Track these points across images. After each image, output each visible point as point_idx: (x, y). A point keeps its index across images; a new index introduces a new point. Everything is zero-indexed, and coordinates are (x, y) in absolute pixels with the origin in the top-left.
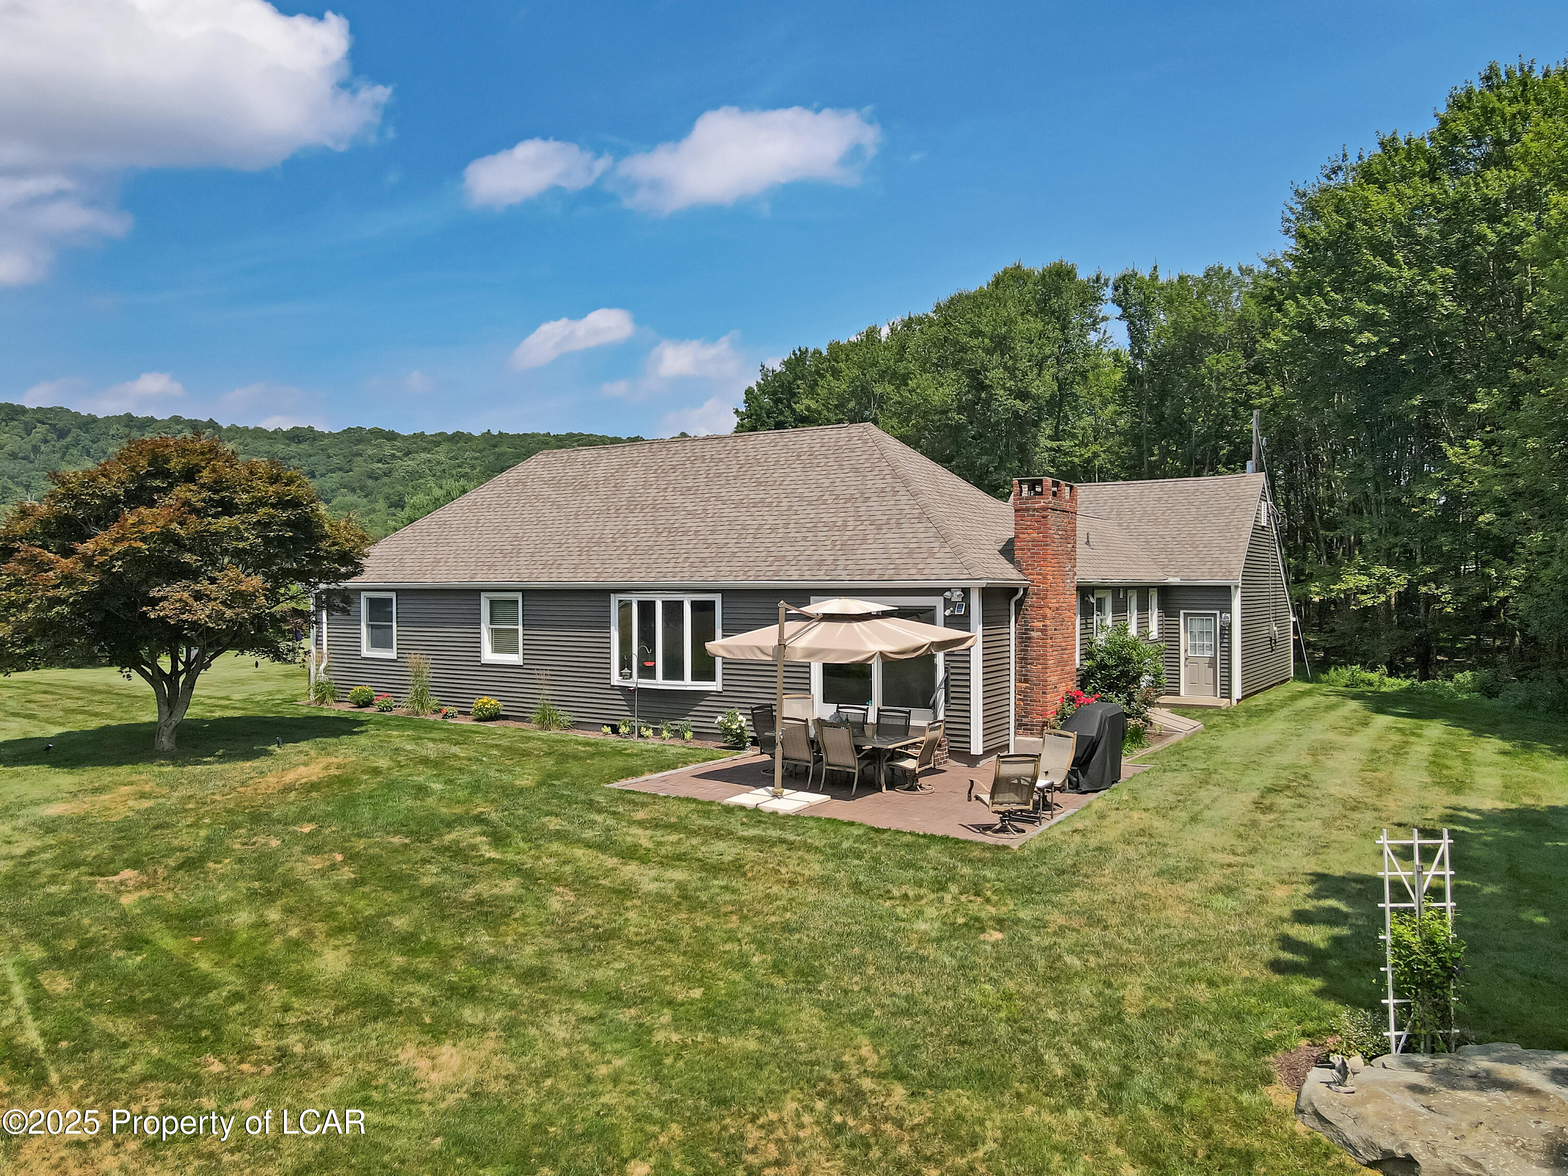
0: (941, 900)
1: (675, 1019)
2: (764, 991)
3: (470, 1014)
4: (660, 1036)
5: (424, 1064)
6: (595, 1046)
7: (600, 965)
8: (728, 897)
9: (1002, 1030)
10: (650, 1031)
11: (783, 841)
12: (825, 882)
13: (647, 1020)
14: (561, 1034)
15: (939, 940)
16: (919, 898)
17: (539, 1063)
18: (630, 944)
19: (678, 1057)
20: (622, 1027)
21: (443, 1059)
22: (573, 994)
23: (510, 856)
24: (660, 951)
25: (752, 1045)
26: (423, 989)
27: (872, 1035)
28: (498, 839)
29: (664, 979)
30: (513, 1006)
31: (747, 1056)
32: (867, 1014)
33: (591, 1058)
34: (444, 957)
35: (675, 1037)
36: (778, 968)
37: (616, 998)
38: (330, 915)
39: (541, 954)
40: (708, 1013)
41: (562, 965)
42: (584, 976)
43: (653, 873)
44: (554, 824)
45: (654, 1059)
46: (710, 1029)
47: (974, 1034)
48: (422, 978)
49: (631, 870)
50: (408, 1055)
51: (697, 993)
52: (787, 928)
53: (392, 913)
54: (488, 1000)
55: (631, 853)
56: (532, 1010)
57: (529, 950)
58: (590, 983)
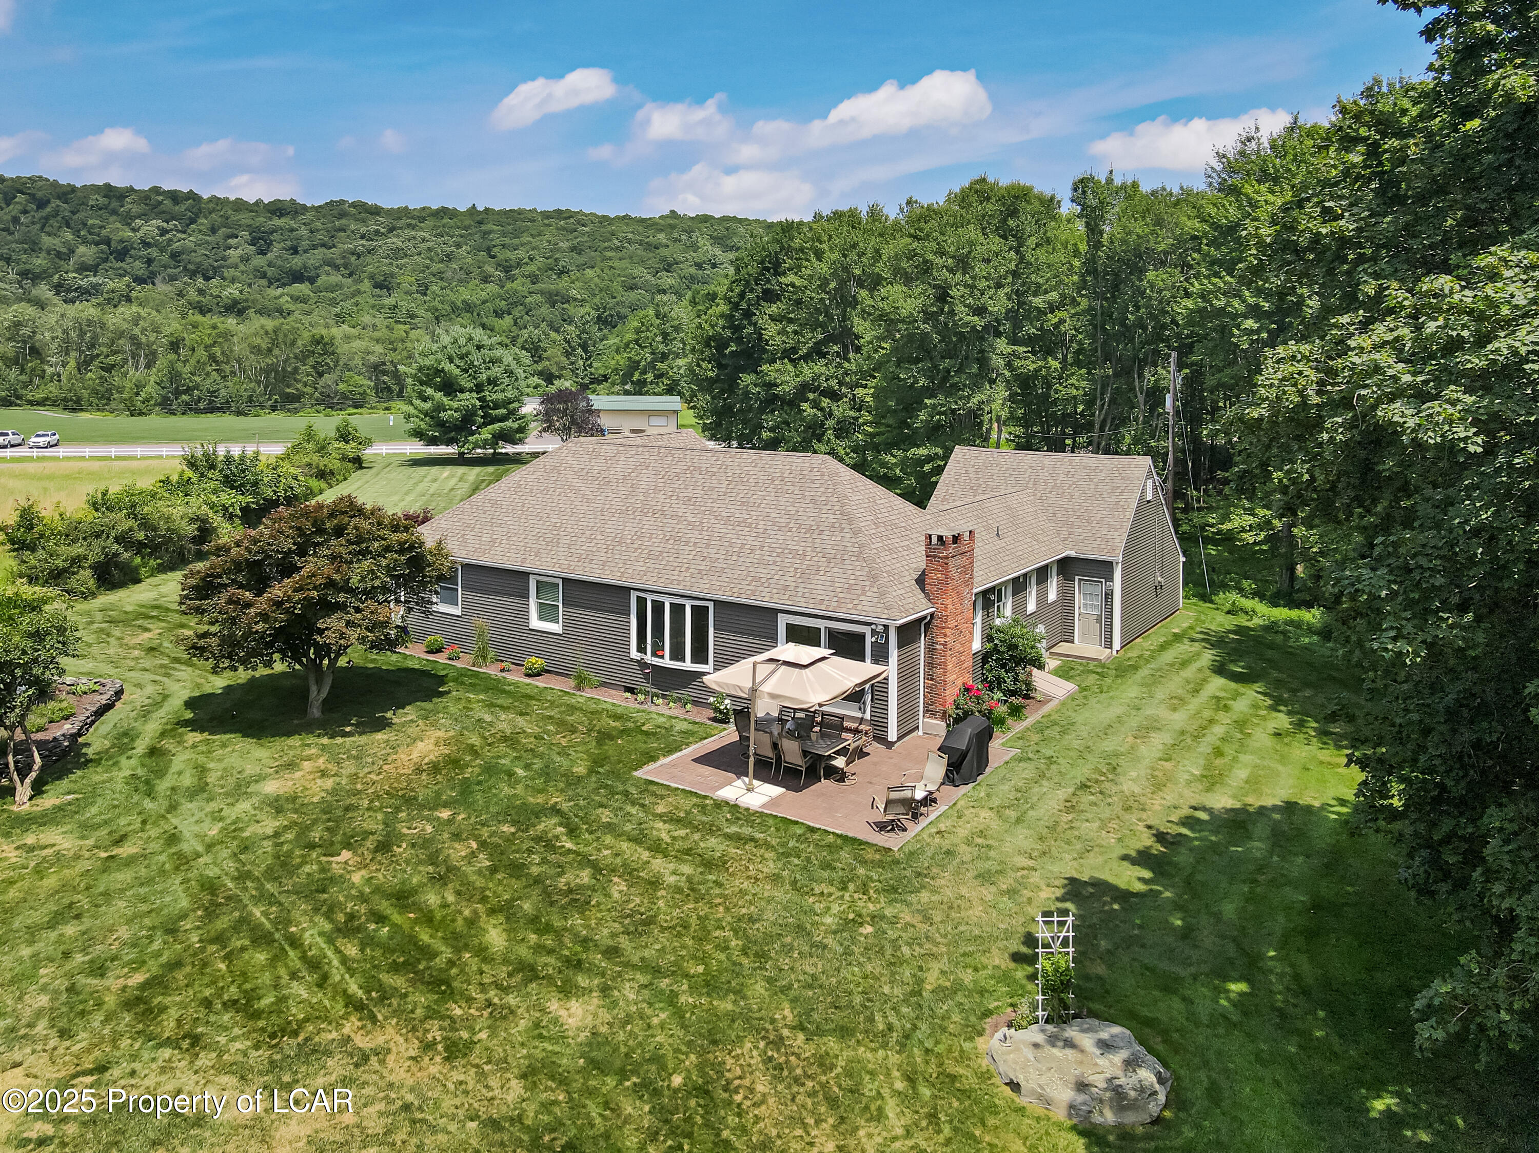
0: (842, 897)
1: (690, 987)
2: (737, 969)
3: (582, 980)
4: (683, 999)
5: (563, 1013)
6: (650, 1004)
7: (646, 946)
8: (717, 891)
9: (858, 1000)
10: (677, 995)
11: (752, 839)
12: (775, 879)
13: (675, 987)
14: (632, 996)
15: (835, 933)
16: (830, 895)
17: (622, 1015)
18: (663, 929)
19: (693, 1013)
20: (662, 992)
21: (573, 1010)
22: (634, 967)
23: (582, 848)
24: (679, 935)
25: (730, 1007)
26: (551, 960)
27: (792, 1001)
28: (572, 832)
29: (682, 957)
30: (603, 975)
31: (727, 1014)
32: (790, 987)
33: (649, 1012)
34: (558, 934)
35: (691, 1000)
36: (744, 952)
37: (657, 971)
38: (484, 900)
39: (613, 935)
40: (707, 984)
41: (624, 942)
42: (639, 954)
43: (672, 866)
44: (606, 816)
45: (679, 1014)
46: (708, 995)
47: (843, 1002)
48: (550, 952)
49: (659, 864)
50: (554, 1006)
51: (700, 969)
52: (752, 920)
53: (520, 898)
54: (589, 970)
55: (657, 848)
56: (613, 979)
57: (606, 932)
58: (643, 959)
